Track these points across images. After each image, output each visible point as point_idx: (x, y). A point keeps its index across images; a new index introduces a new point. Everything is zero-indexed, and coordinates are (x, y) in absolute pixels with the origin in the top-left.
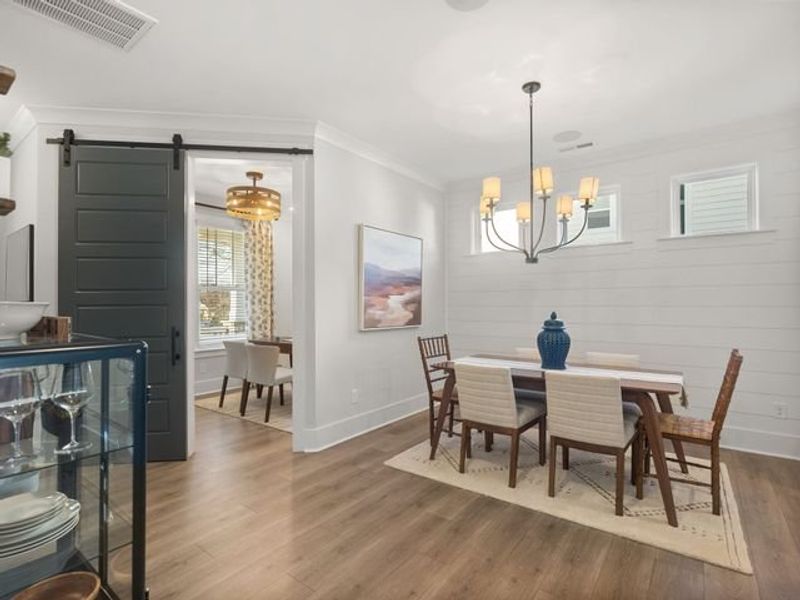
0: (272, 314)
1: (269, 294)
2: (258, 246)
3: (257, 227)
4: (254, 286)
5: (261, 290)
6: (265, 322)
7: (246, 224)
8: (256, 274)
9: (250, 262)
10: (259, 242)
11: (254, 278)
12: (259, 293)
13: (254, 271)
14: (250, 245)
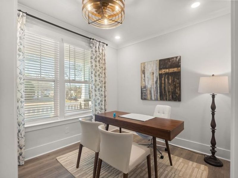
0: (105, 97)
1: (104, 85)
2: (98, 59)
3: (97, 47)
4: (96, 81)
5: (100, 84)
6: (101, 101)
7: (91, 45)
8: (97, 74)
9: (94, 67)
10: (99, 57)
11: (96, 76)
12: (98, 85)
13: (96, 72)
14: (94, 57)
